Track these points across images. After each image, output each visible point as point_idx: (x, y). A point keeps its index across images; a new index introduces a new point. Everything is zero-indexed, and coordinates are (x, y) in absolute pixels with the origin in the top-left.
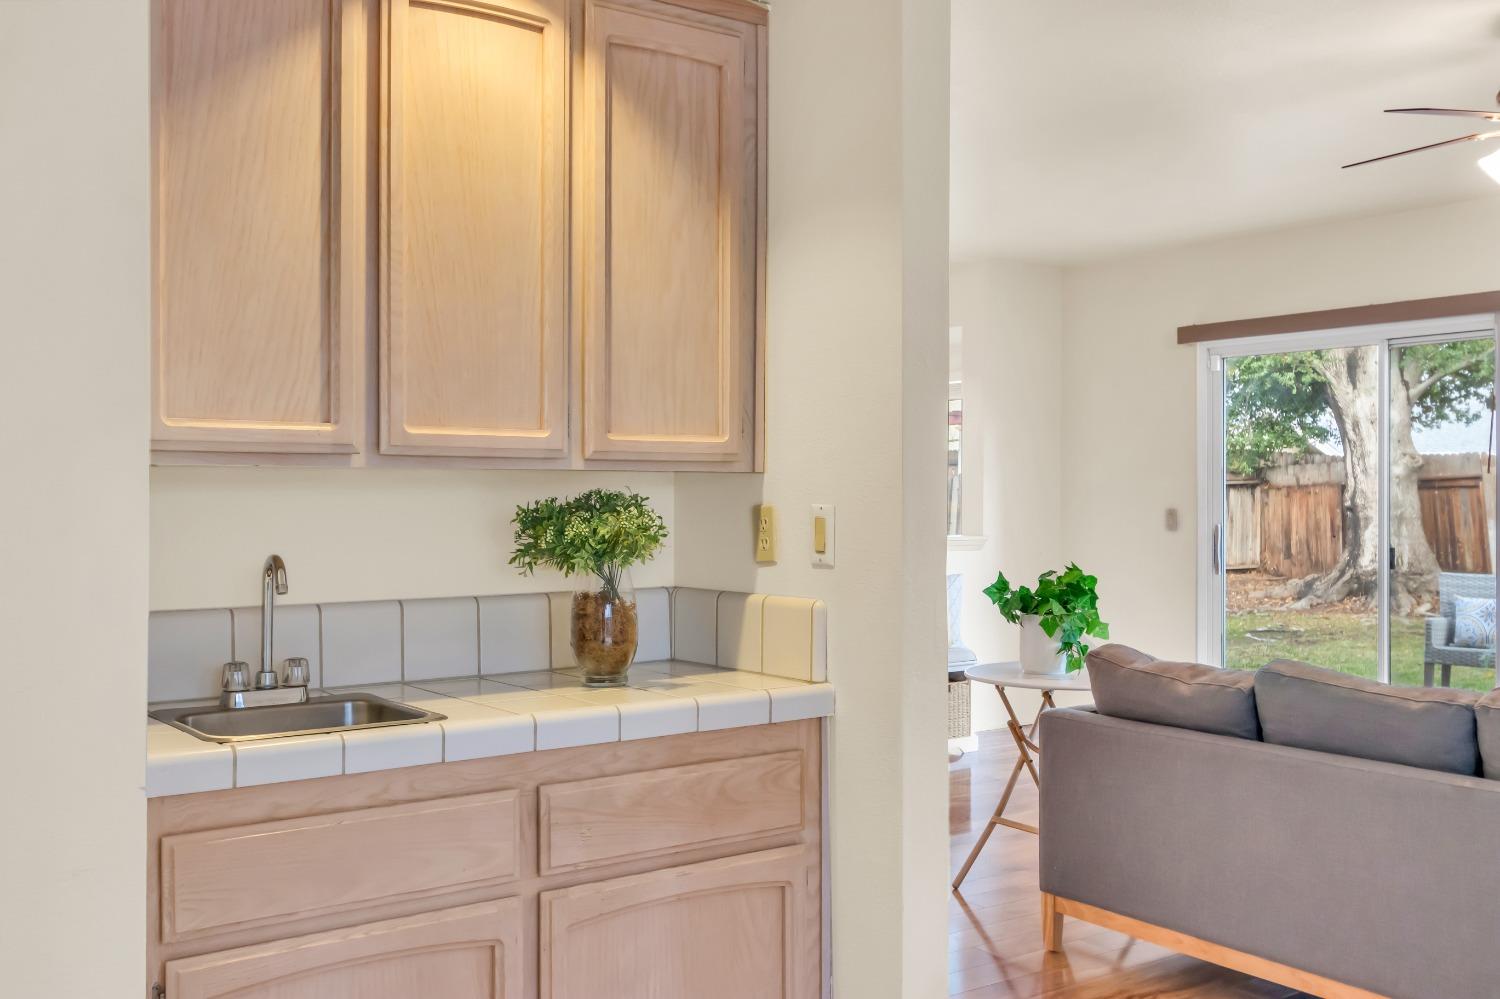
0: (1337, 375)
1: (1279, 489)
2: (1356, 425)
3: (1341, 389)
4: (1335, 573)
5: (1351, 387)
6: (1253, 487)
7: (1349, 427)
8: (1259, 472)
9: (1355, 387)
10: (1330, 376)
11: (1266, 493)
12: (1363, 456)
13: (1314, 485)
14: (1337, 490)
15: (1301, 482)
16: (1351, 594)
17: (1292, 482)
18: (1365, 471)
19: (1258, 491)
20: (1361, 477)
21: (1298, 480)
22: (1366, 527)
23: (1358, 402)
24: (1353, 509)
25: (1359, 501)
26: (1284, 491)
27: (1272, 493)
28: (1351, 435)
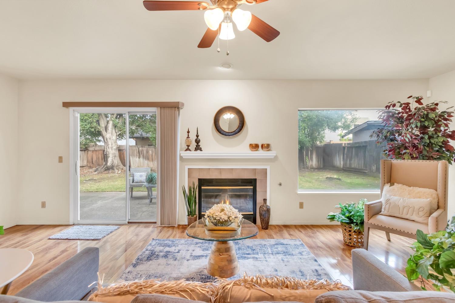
0: (103, 130)
1: (90, 151)
2: (107, 139)
3: (104, 133)
4: (102, 167)
5: (106, 133)
6: (85, 150)
7: (105, 139)
8: (86, 148)
9: (106, 132)
10: (101, 130)
11: (88, 152)
12: (108, 145)
13: (98, 150)
14: (103, 151)
15: (95, 150)
16: (106, 170)
17: (93, 149)
18: (108, 148)
19: (86, 151)
20: (108, 149)
21: (95, 149)
22: (109, 158)
23: (107, 135)
24: (106, 154)
25: (107, 153)
26: (92, 151)
27: (89, 152)
28: (106, 141)
